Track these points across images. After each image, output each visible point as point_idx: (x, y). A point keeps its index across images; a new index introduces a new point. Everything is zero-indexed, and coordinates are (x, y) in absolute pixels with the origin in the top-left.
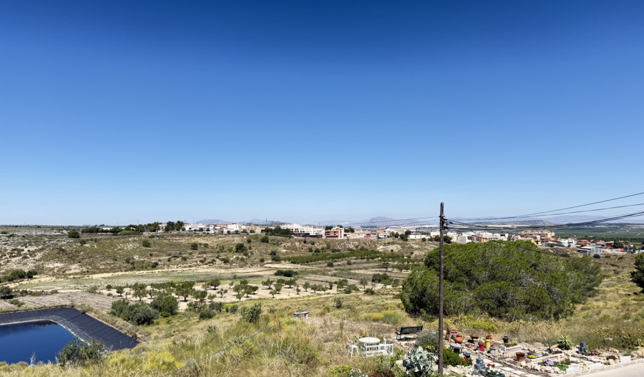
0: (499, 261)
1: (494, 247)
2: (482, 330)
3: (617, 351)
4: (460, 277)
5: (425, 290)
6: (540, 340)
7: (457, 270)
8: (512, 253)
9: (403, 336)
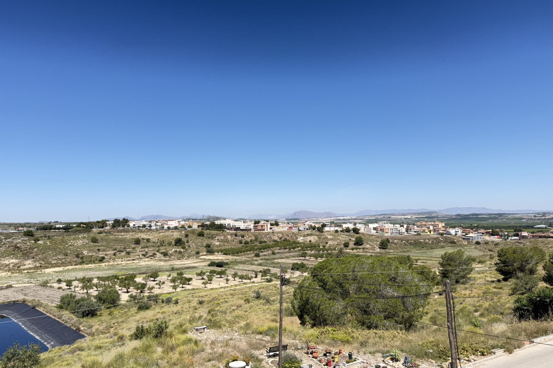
0: (364, 276)
1: (362, 264)
2: (339, 342)
3: (434, 362)
4: (335, 289)
5: (308, 300)
6: (381, 352)
7: (333, 283)
8: (375, 268)
9: (271, 354)
